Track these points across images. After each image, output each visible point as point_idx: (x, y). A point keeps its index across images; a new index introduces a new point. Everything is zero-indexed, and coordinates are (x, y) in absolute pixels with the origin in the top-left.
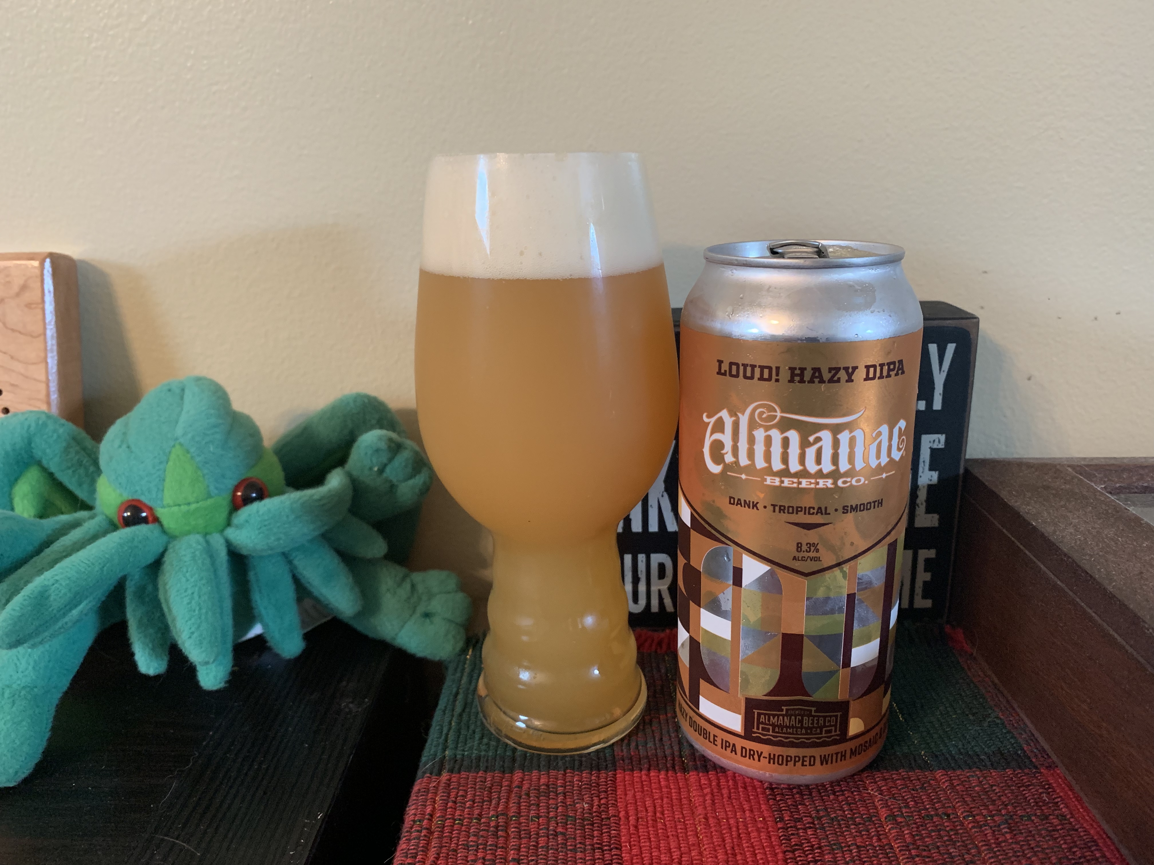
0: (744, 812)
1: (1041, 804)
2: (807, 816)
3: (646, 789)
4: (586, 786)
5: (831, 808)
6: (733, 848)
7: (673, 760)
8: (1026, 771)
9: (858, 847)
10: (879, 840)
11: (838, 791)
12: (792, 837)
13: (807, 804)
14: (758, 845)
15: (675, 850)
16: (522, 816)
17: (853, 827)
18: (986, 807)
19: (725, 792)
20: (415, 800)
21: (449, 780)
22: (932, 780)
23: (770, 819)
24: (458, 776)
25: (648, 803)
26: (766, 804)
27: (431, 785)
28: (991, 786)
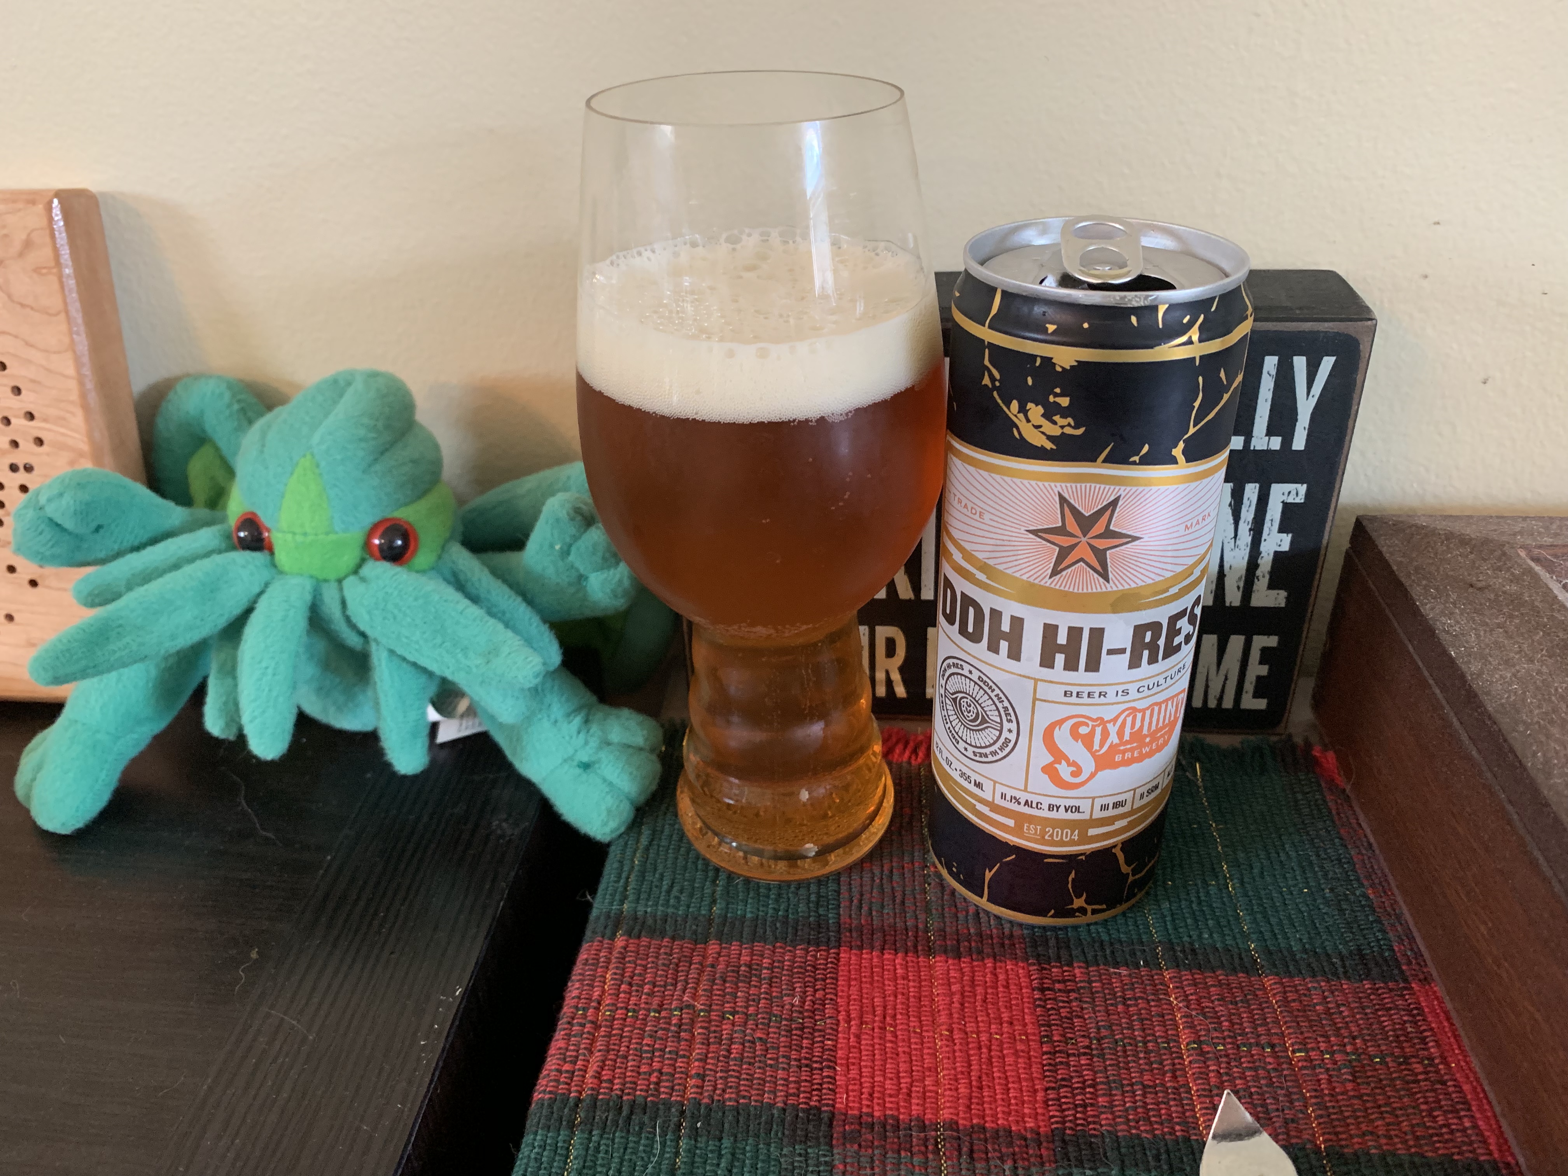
0: (1001, 1024)
1: (1402, 1038)
2: (1083, 1036)
3: (876, 978)
4: (800, 970)
5: (1117, 1025)
6: (980, 1077)
7: (916, 935)
9: (1144, 1087)
10: (1174, 1077)
11: (1129, 999)
12: (1059, 1067)
13: (1086, 1016)
14: (1013, 1076)
15: (904, 1074)
16: (714, 1011)
17: (1141, 1055)
18: (1327, 1037)
19: (979, 990)
20: (580, 974)
21: (625, 948)
22: (1258, 989)
23: (1034, 1038)
24: (636, 941)
25: (877, 1001)
26: (1032, 1014)
27: (602, 954)
28: (1338, 1006)
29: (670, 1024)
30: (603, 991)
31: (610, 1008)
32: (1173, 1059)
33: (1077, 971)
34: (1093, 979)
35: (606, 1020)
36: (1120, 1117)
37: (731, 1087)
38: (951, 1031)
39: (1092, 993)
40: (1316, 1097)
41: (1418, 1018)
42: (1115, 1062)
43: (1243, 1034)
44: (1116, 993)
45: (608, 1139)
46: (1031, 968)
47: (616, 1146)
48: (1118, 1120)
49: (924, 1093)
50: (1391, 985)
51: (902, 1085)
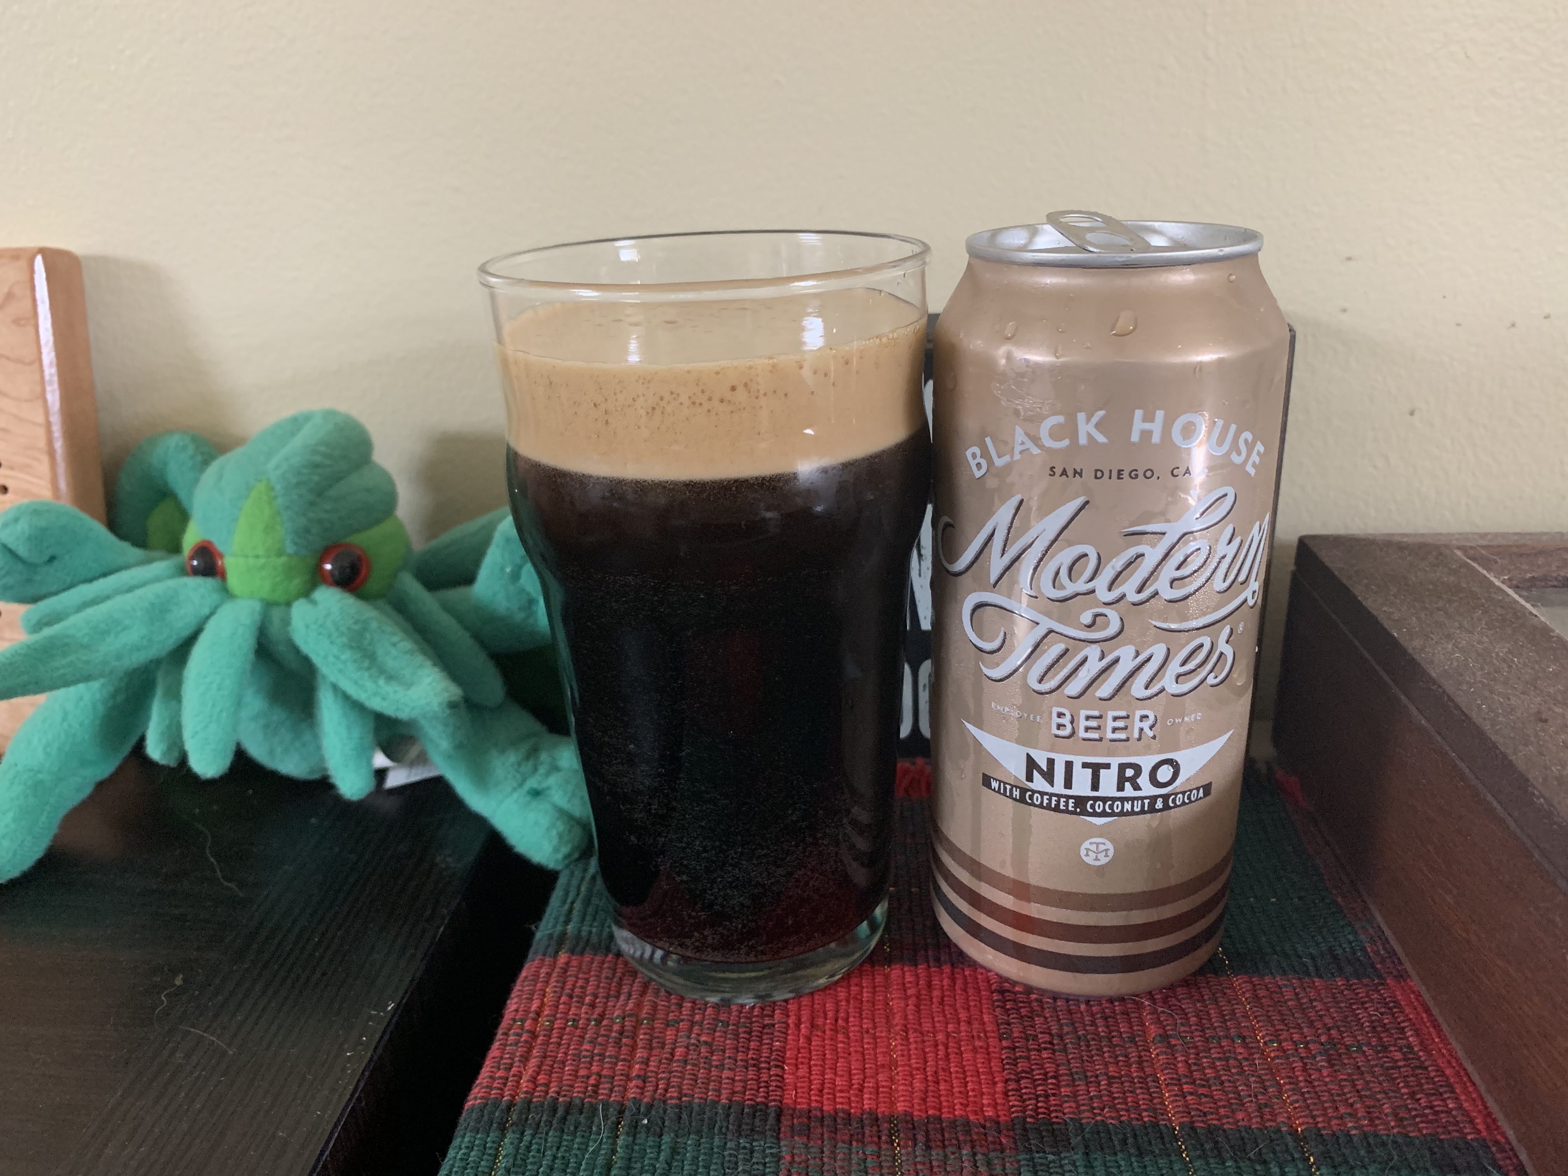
0: (959, 1024)
1: (1379, 1029)
2: (1045, 1033)
9: (1110, 1077)
10: (1141, 1069)
12: (1019, 1060)
14: (971, 1070)
15: (856, 1071)
16: (657, 1019)
17: (1105, 1049)
18: (1300, 1029)
19: (936, 994)
20: (519, 991)
21: (567, 964)
22: (1226, 988)
23: (992, 1035)
24: (579, 958)
26: (990, 1014)
27: (542, 971)
28: (1311, 1001)
29: (611, 1031)
30: (542, 1004)
31: (549, 1018)
32: (1139, 1052)
35: (545, 1030)
36: (1083, 1105)
37: (673, 1086)
38: (906, 1031)
40: (1290, 1083)
41: (1394, 1010)
42: (1078, 1056)
43: (1212, 1028)
45: (540, 1138)
47: (548, 1144)
48: (1083, 1108)
49: (878, 1088)
50: (1365, 981)
51: (853, 1082)
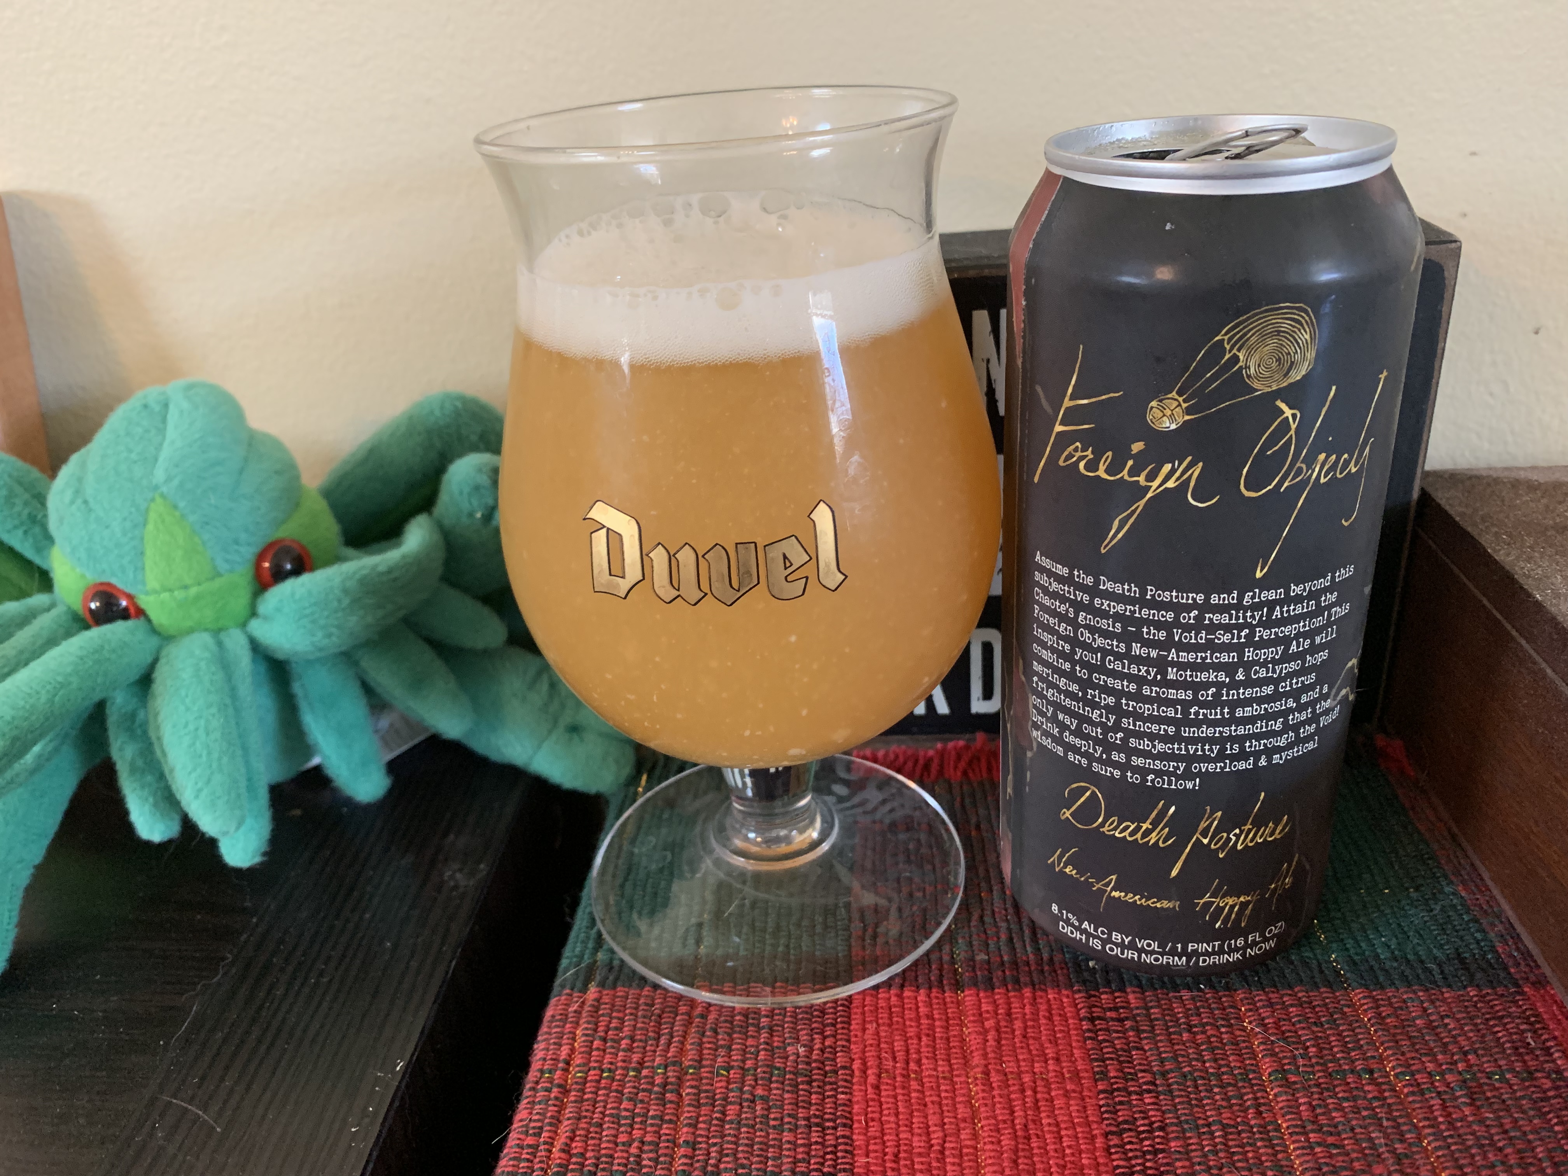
0: (1046, 1062)
1: (1521, 1050)
2: (1144, 1071)
3: (895, 1019)
4: (805, 1015)
5: (1183, 1056)
6: (1025, 1126)
7: (941, 970)
8: (1500, 991)
9: (1224, 1127)
10: (1259, 1113)
11: (1195, 1026)
12: (1118, 1107)
13: (1146, 1048)
14: (1065, 1122)
15: (935, 1128)
16: (704, 1067)
17: (1216, 1090)
18: (1433, 1055)
19: (1018, 1024)
20: (547, 1033)
21: (598, 1000)
22: (1345, 1005)
23: (1086, 1075)
24: (612, 992)
25: (898, 1045)
26: (1080, 1048)
27: (570, 1009)
28: (1442, 1018)
29: (653, 1084)
30: (573, 1050)
31: (581, 1068)
32: (1254, 1093)
33: (1131, 997)
34: (1150, 1004)
35: (576, 1083)
37: (727, 1155)
38: (987, 1073)
39: (1151, 1020)
40: (1430, 1126)
41: (1537, 1026)
42: (1185, 1099)
43: (1335, 1060)
44: (1178, 1019)
46: (1077, 996)
48: (1197, 1167)
51: (933, 1142)
